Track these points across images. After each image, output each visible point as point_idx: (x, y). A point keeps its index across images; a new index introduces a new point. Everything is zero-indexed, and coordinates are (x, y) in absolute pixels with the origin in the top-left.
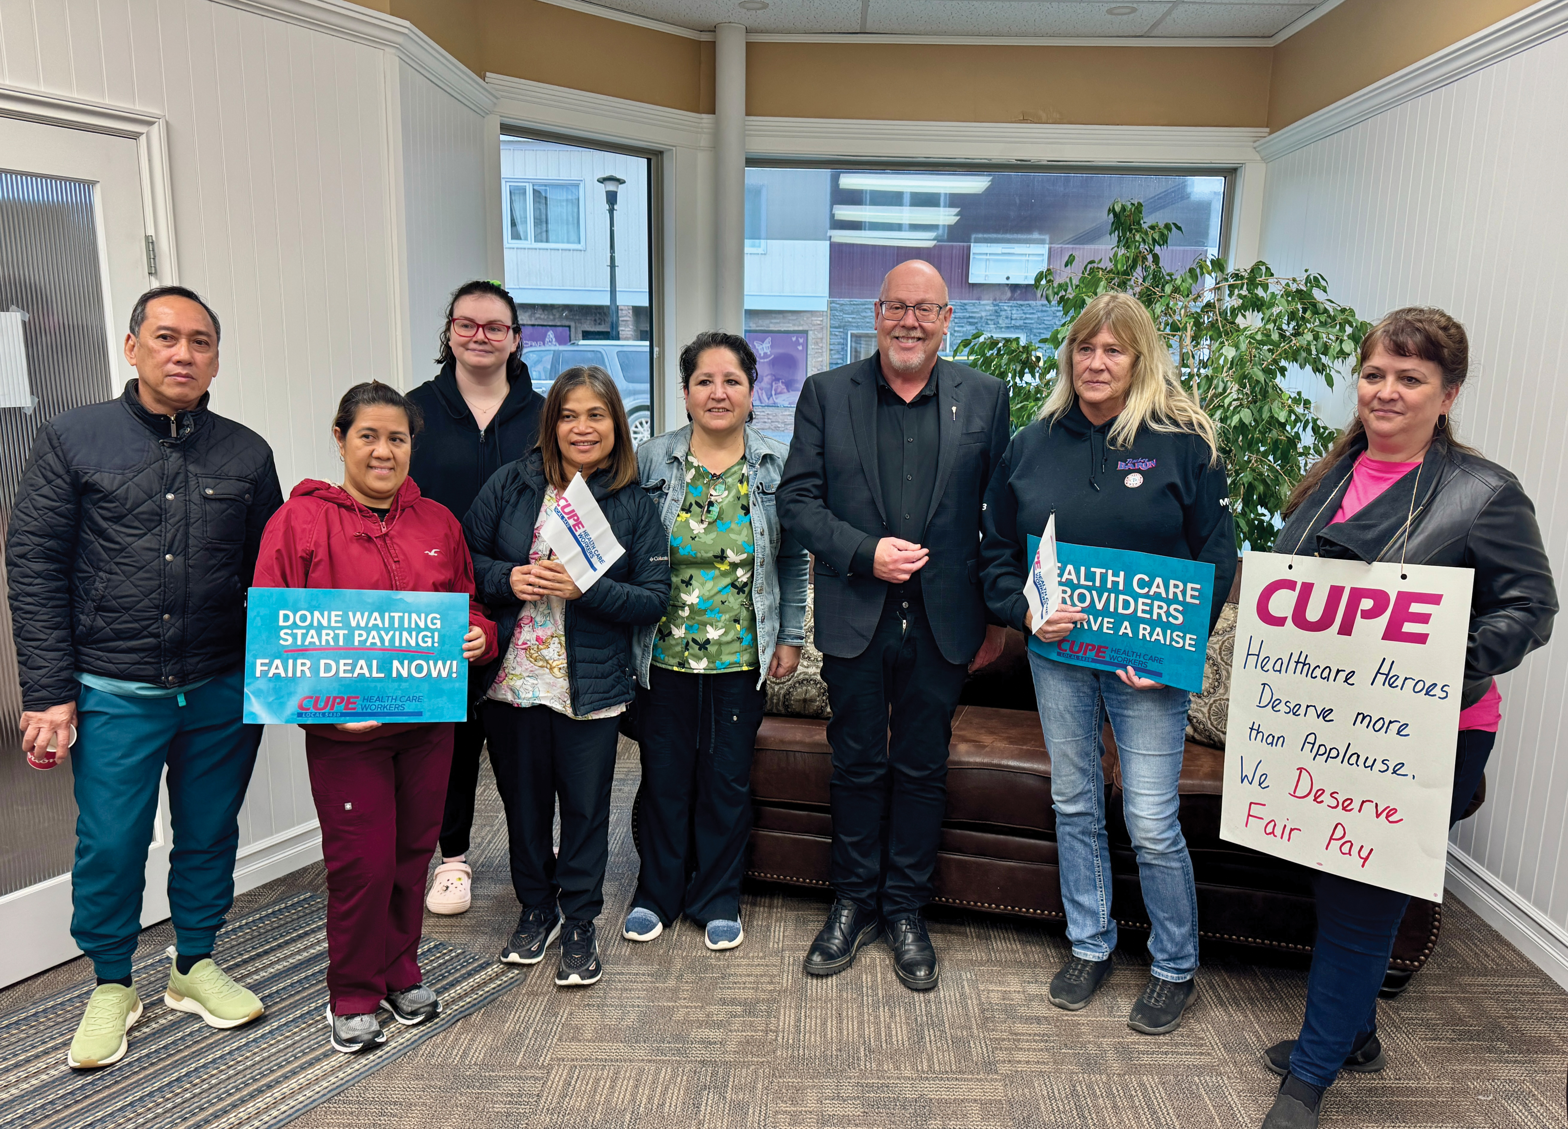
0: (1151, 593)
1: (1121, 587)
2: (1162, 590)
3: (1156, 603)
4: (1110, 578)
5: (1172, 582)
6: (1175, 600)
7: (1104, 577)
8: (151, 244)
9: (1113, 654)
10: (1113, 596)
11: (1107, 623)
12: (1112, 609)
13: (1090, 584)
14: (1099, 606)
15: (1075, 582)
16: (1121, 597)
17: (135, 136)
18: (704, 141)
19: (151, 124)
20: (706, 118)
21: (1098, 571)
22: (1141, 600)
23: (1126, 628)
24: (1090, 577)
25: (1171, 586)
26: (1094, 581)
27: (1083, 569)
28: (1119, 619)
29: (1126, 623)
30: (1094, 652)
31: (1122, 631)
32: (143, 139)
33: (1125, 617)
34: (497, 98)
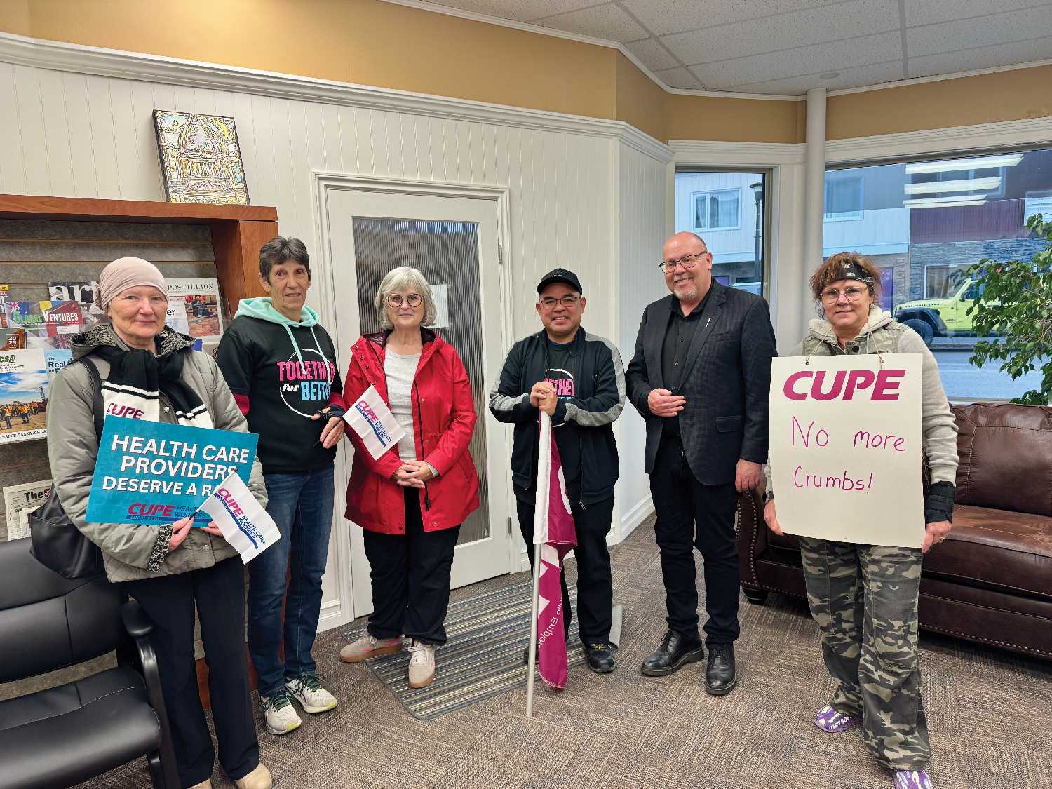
0: (216, 460)
1: (193, 456)
2: (224, 457)
3: (219, 467)
4: (185, 449)
5: (232, 449)
6: (233, 463)
7: (180, 448)
8: (500, 248)
9: (179, 511)
10: (185, 464)
11: (177, 486)
12: (183, 474)
13: (168, 454)
14: (172, 473)
15: (155, 453)
16: (192, 464)
17: (495, 199)
18: (799, 159)
19: (502, 192)
20: (800, 146)
21: (176, 444)
22: (207, 466)
23: (192, 489)
24: (169, 448)
25: (232, 452)
26: (171, 451)
27: (163, 443)
28: (187, 481)
29: (193, 485)
30: (162, 512)
31: (189, 491)
32: (500, 200)
33: (192, 480)
34: (673, 152)
